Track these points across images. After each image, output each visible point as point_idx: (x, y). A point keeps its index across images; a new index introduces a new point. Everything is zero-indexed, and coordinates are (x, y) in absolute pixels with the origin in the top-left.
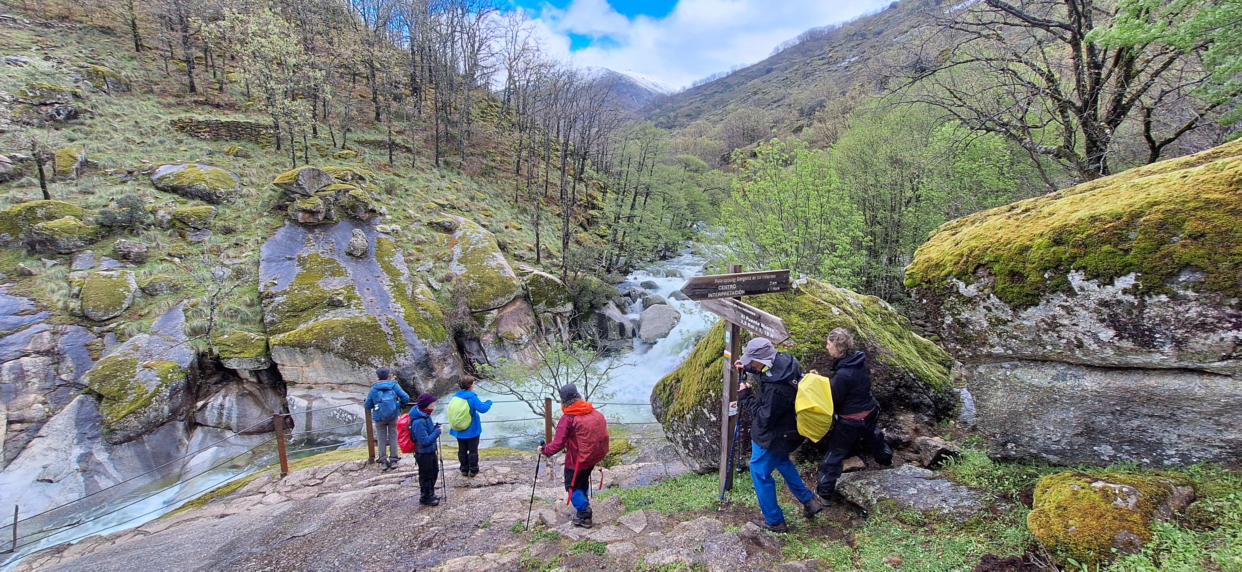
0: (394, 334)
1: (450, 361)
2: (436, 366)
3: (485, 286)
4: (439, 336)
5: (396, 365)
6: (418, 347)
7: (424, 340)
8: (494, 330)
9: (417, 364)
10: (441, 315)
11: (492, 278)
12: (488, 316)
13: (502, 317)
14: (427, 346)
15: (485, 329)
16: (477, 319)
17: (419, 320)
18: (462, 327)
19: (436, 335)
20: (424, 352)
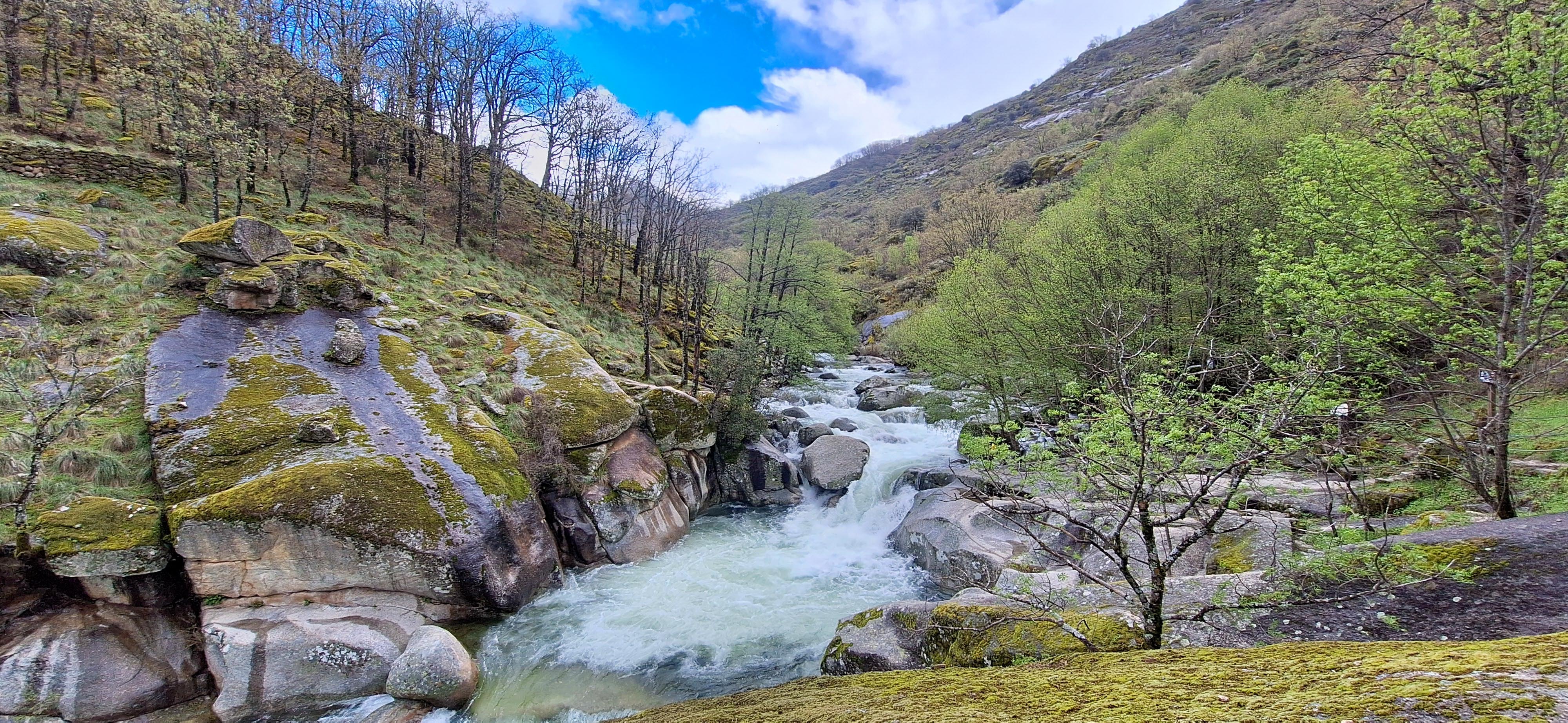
0: (440, 489)
1: (539, 533)
2: (517, 543)
3: (584, 407)
4: (518, 489)
5: (450, 543)
6: (484, 509)
7: (494, 496)
8: (605, 478)
9: (488, 540)
10: (515, 455)
11: (593, 395)
12: (594, 454)
13: (613, 457)
14: (500, 508)
15: (589, 478)
16: (574, 460)
17: (480, 464)
18: (553, 475)
19: (512, 488)
20: (497, 518)
